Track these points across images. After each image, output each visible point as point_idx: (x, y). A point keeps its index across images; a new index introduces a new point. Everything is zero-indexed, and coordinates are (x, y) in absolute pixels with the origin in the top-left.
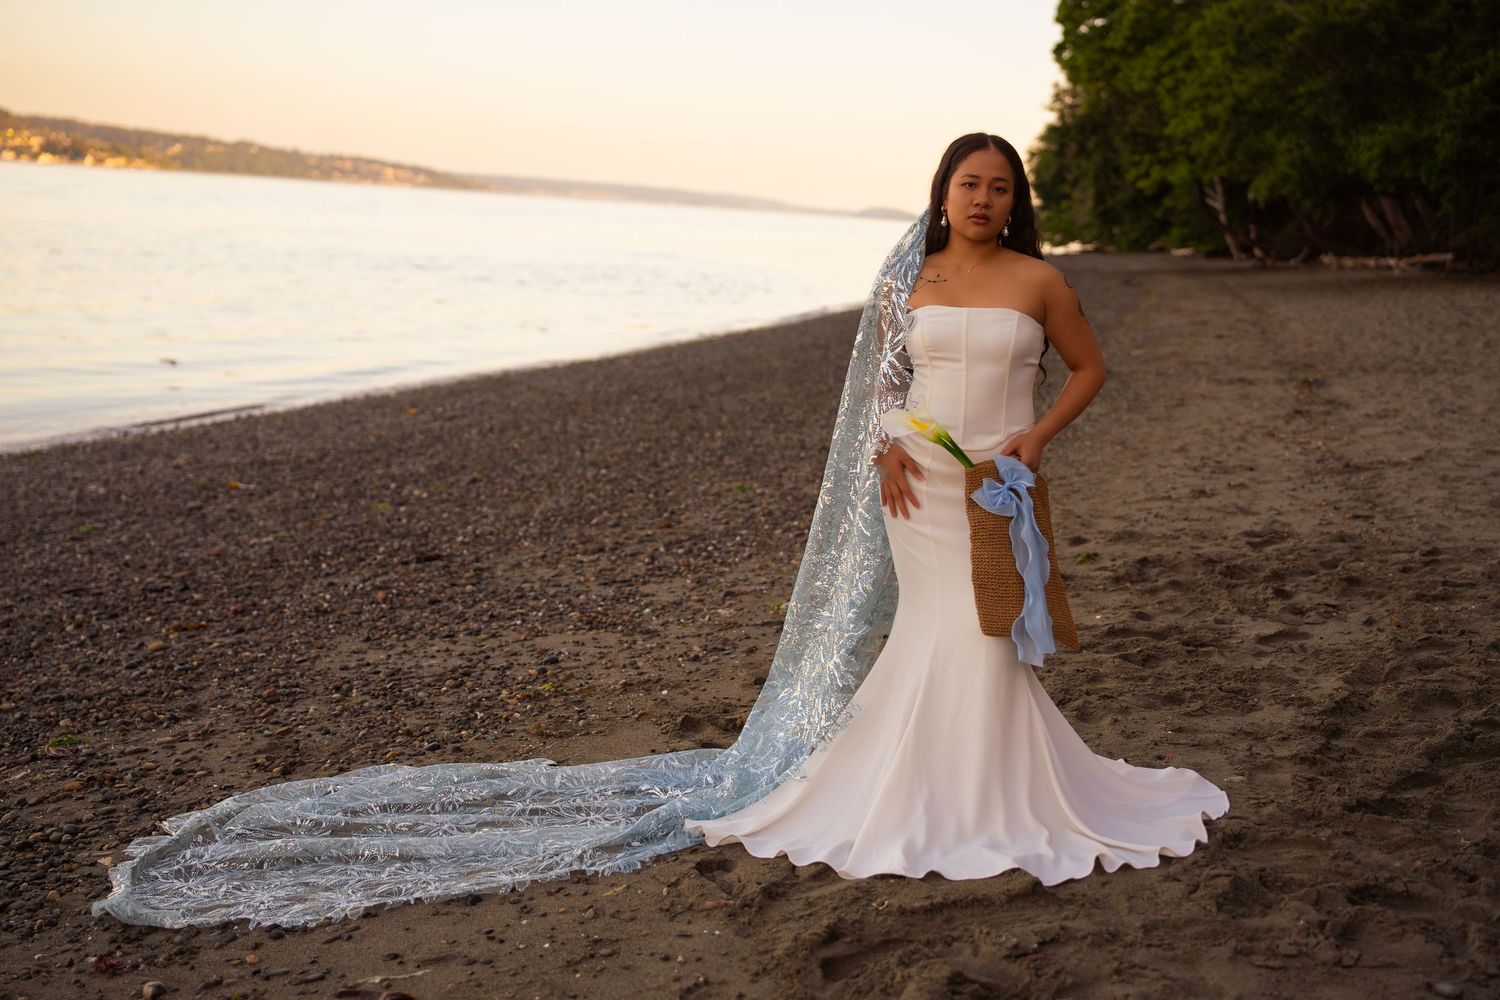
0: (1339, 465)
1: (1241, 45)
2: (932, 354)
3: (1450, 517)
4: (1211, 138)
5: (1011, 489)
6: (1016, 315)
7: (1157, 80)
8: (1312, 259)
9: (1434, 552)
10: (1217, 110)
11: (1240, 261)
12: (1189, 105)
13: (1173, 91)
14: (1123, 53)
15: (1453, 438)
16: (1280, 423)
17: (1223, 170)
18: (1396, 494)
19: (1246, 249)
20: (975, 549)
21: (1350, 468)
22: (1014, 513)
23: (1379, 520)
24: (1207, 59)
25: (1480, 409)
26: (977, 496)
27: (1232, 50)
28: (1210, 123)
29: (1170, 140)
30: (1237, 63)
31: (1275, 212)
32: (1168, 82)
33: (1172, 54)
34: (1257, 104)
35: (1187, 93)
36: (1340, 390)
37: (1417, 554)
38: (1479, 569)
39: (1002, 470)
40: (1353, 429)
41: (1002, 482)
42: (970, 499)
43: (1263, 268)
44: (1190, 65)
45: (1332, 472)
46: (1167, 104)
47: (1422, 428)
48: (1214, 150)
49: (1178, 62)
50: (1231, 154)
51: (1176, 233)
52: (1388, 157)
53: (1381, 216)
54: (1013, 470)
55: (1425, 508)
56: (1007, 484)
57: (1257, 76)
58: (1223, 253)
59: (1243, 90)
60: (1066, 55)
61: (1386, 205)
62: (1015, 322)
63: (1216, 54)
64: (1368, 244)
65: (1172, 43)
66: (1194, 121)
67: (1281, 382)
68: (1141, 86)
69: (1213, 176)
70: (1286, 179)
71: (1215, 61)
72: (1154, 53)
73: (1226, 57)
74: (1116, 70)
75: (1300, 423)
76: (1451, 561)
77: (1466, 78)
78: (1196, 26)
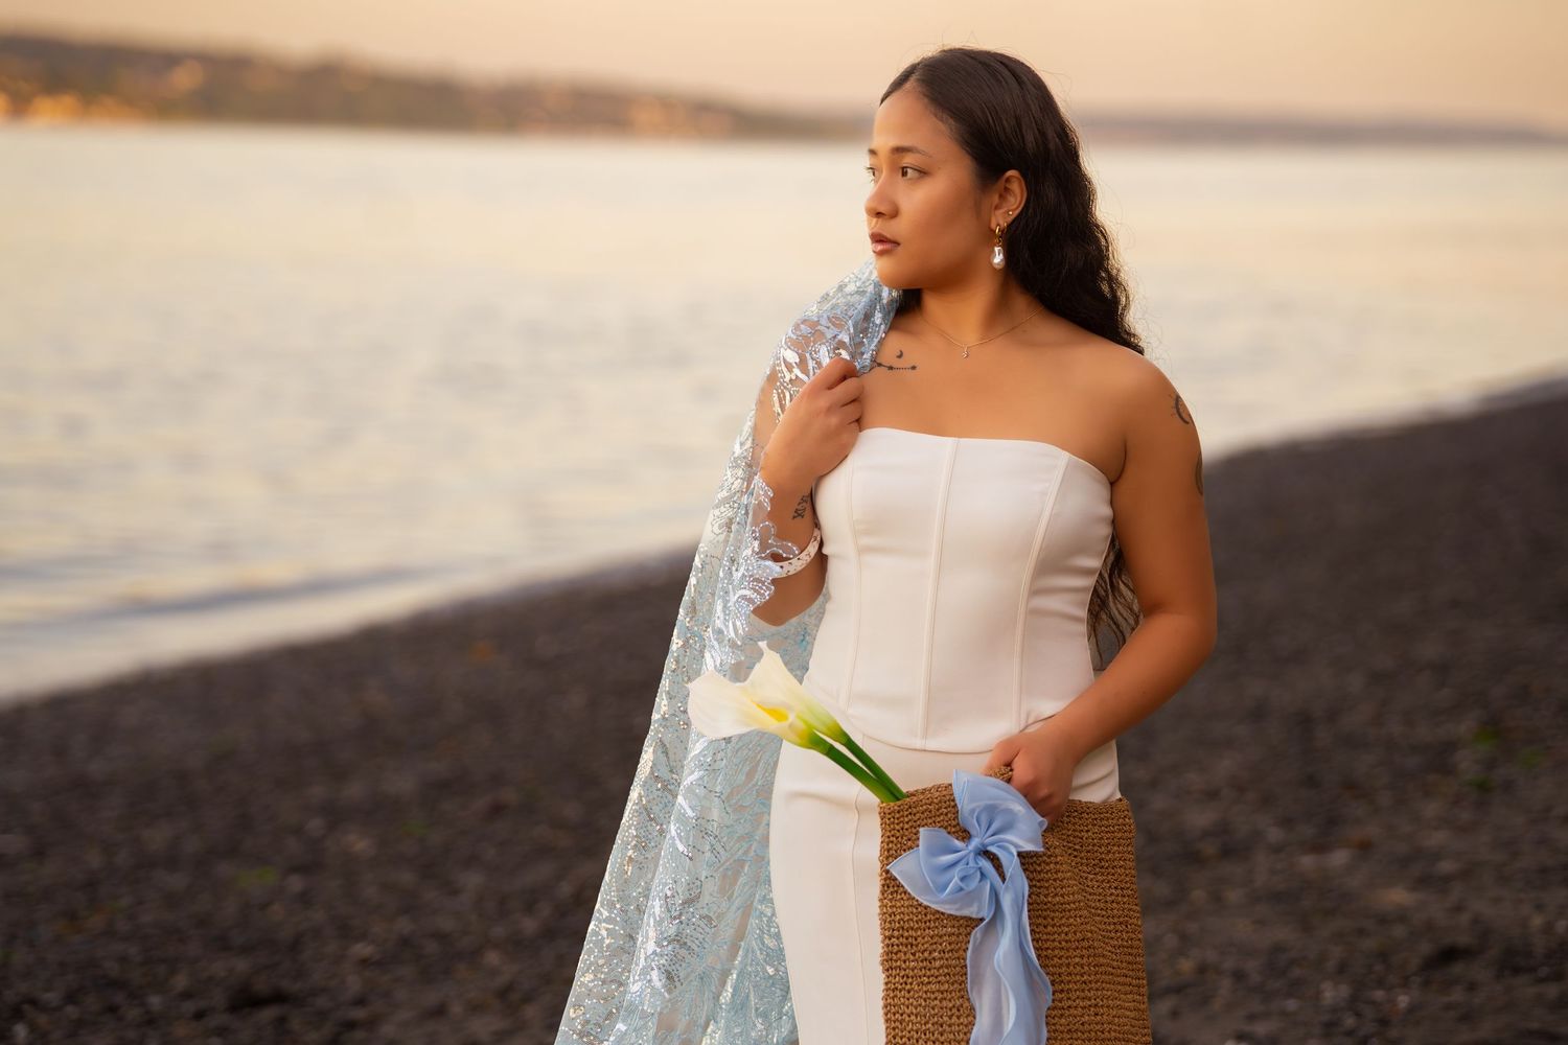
2: (865, 541)
5: (986, 853)
6: (1062, 458)
20: (891, 990)
22: (987, 913)
26: (902, 868)
39: (965, 804)
41: (965, 835)
42: (887, 872)
54: (992, 811)
56: (975, 843)
62: (1058, 474)
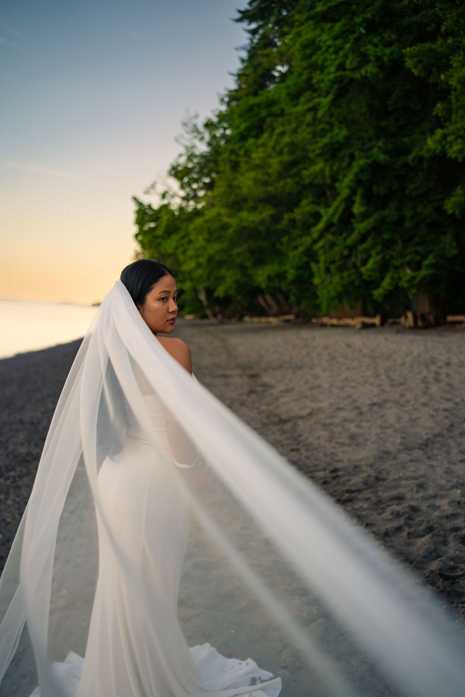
0: (276, 419)
1: (210, 233)
3: (334, 448)
4: (200, 272)
7: (177, 248)
8: (241, 319)
9: (335, 470)
10: (203, 260)
11: (212, 320)
12: (191, 258)
13: (184, 252)
14: (163, 237)
15: (321, 402)
16: (244, 397)
17: (206, 284)
18: (306, 435)
19: (215, 315)
21: (282, 421)
23: (303, 450)
24: (197, 240)
25: (326, 386)
27: (206, 235)
28: (199, 265)
29: (183, 273)
30: (209, 241)
31: (226, 301)
32: (181, 249)
33: (182, 238)
34: (217, 258)
35: (190, 253)
36: (266, 378)
37: (327, 472)
38: (360, 480)
40: (277, 399)
43: (221, 323)
44: (190, 242)
45: (274, 423)
46: (182, 258)
47: (306, 397)
48: (201, 276)
49: (185, 241)
50: (208, 278)
51: (187, 309)
52: (270, 279)
53: (266, 301)
55: (322, 442)
57: (216, 246)
58: (205, 317)
59: (211, 252)
60: (140, 238)
61: (268, 297)
63: (200, 238)
64: (262, 312)
65: (182, 233)
66: (192, 264)
67: (240, 376)
68: (170, 251)
69: (200, 287)
70: (230, 288)
71: (200, 240)
72: (175, 238)
73: (205, 239)
74: (159, 245)
75: (253, 397)
76: (344, 475)
77: (296, 248)
78: (191, 227)
